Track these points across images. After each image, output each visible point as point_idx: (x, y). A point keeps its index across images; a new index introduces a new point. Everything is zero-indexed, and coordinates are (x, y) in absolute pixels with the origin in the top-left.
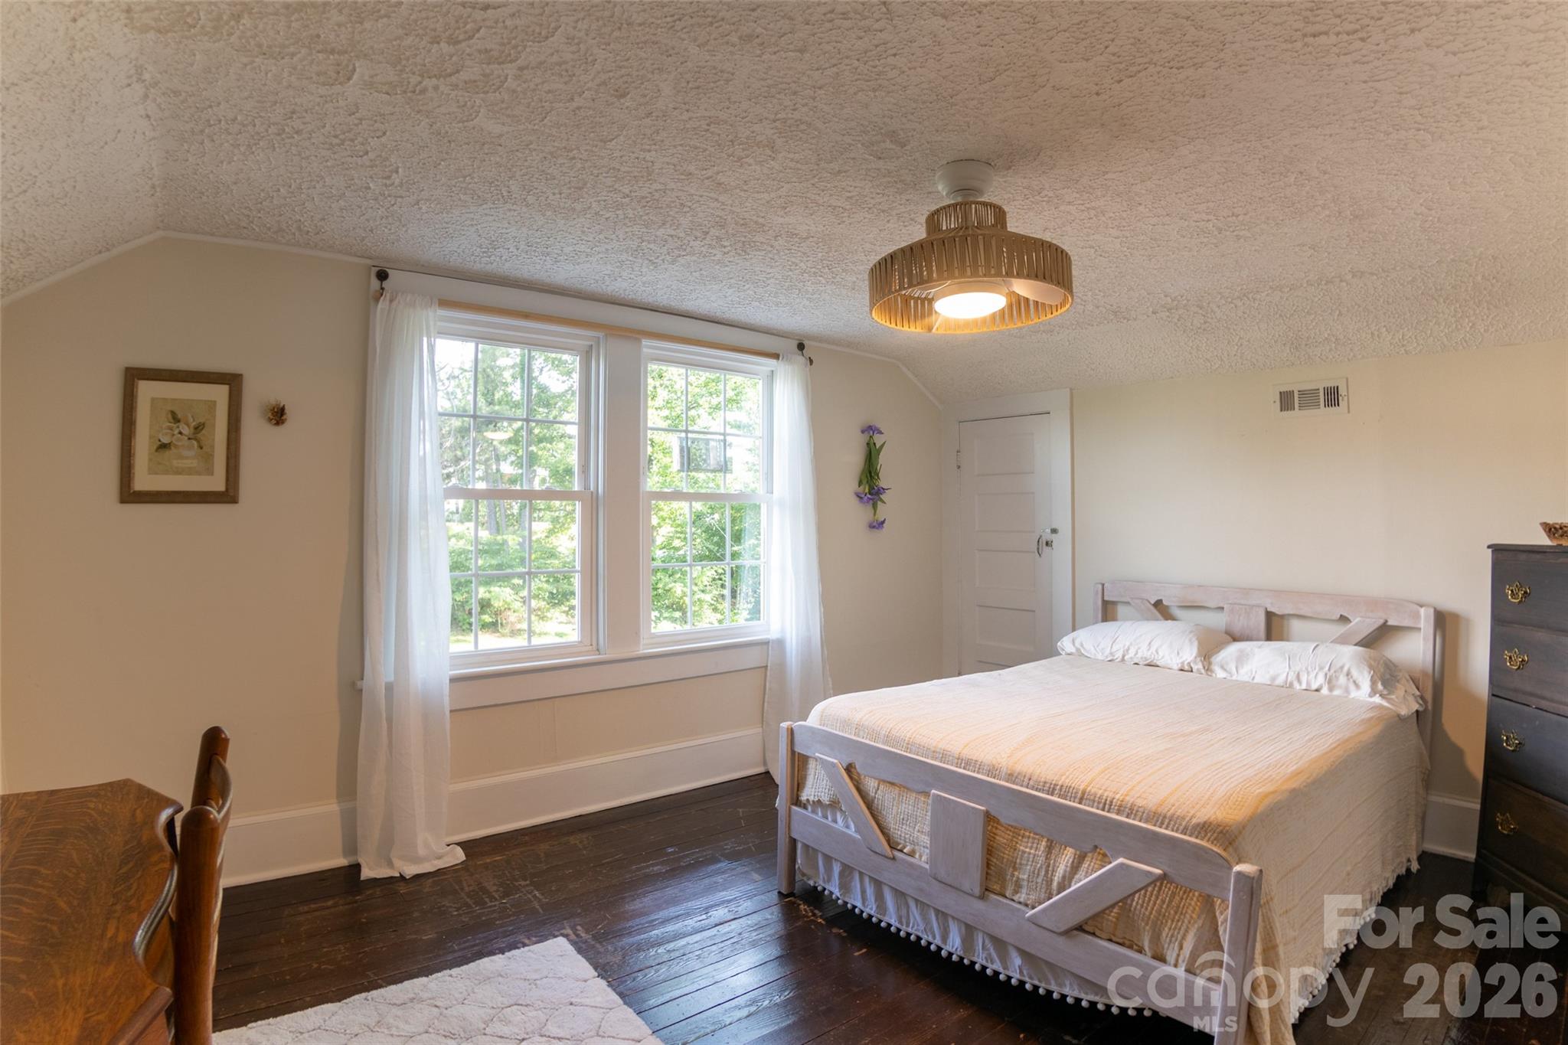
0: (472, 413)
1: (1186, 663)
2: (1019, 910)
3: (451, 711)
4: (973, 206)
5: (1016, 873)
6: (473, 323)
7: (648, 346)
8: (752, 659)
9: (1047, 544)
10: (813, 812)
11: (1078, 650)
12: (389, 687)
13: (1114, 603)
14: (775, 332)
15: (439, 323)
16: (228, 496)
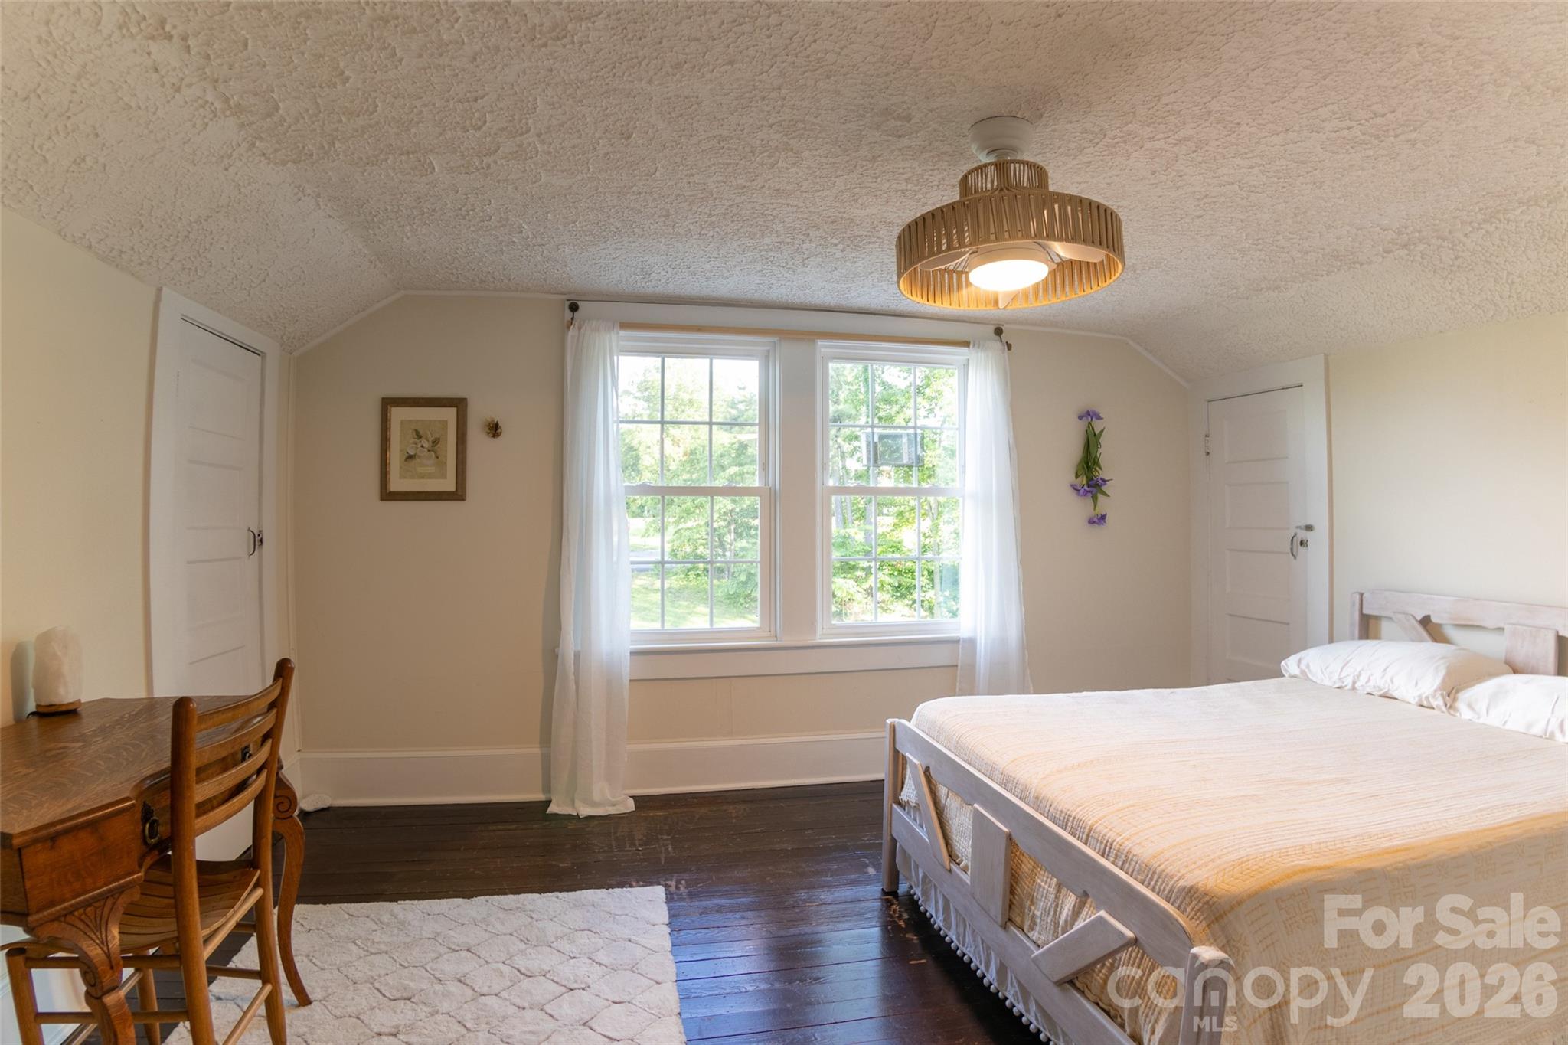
0: (659, 419)
1: (1424, 696)
2: (1028, 948)
3: (631, 681)
4: (1012, 165)
5: (1033, 908)
6: (656, 340)
7: (823, 346)
8: (940, 656)
9: (1302, 543)
10: (909, 813)
11: (1303, 672)
12: (577, 656)
13: (1377, 618)
14: (965, 319)
15: (622, 343)
16: (458, 495)
